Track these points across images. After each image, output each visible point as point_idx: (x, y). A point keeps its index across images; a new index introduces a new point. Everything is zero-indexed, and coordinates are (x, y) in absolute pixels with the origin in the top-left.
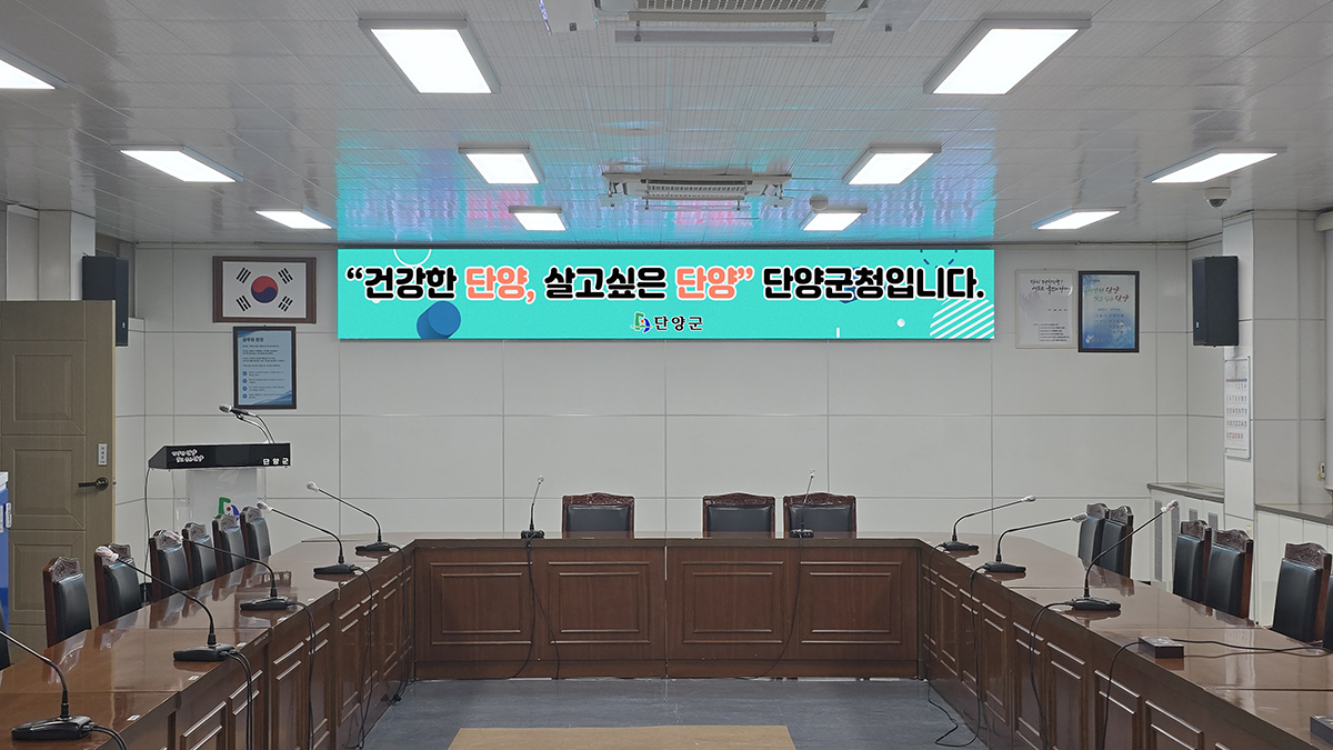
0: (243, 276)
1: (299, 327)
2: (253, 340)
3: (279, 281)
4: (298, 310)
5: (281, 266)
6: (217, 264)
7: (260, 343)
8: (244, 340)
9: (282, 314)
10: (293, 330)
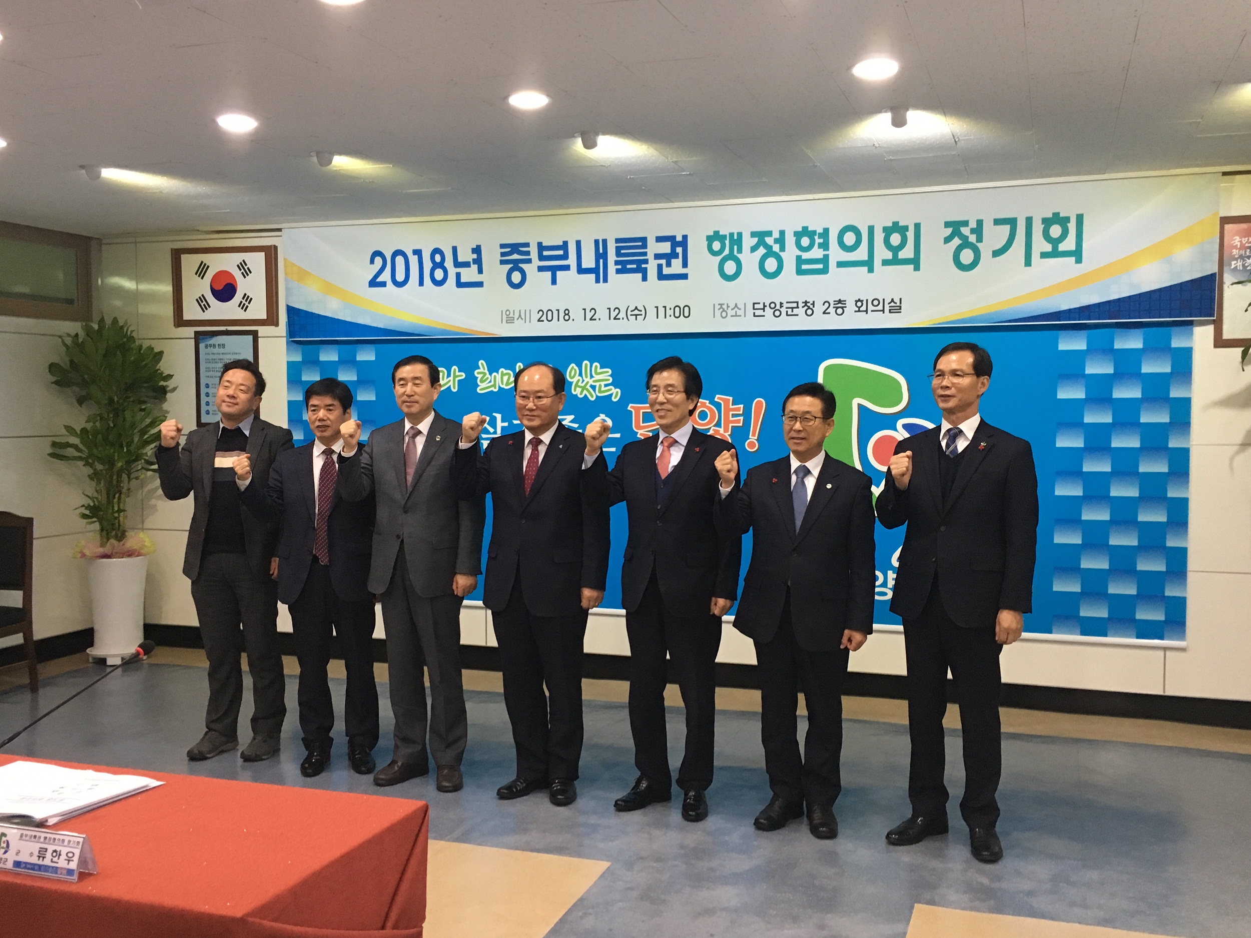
0: (202, 270)
1: (262, 330)
2: (214, 346)
3: (237, 274)
4: (258, 310)
5: (239, 257)
6: (177, 255)
7: (222, 350)
8: (206, 346)
9: (241, 315)
10: (255, 334)
